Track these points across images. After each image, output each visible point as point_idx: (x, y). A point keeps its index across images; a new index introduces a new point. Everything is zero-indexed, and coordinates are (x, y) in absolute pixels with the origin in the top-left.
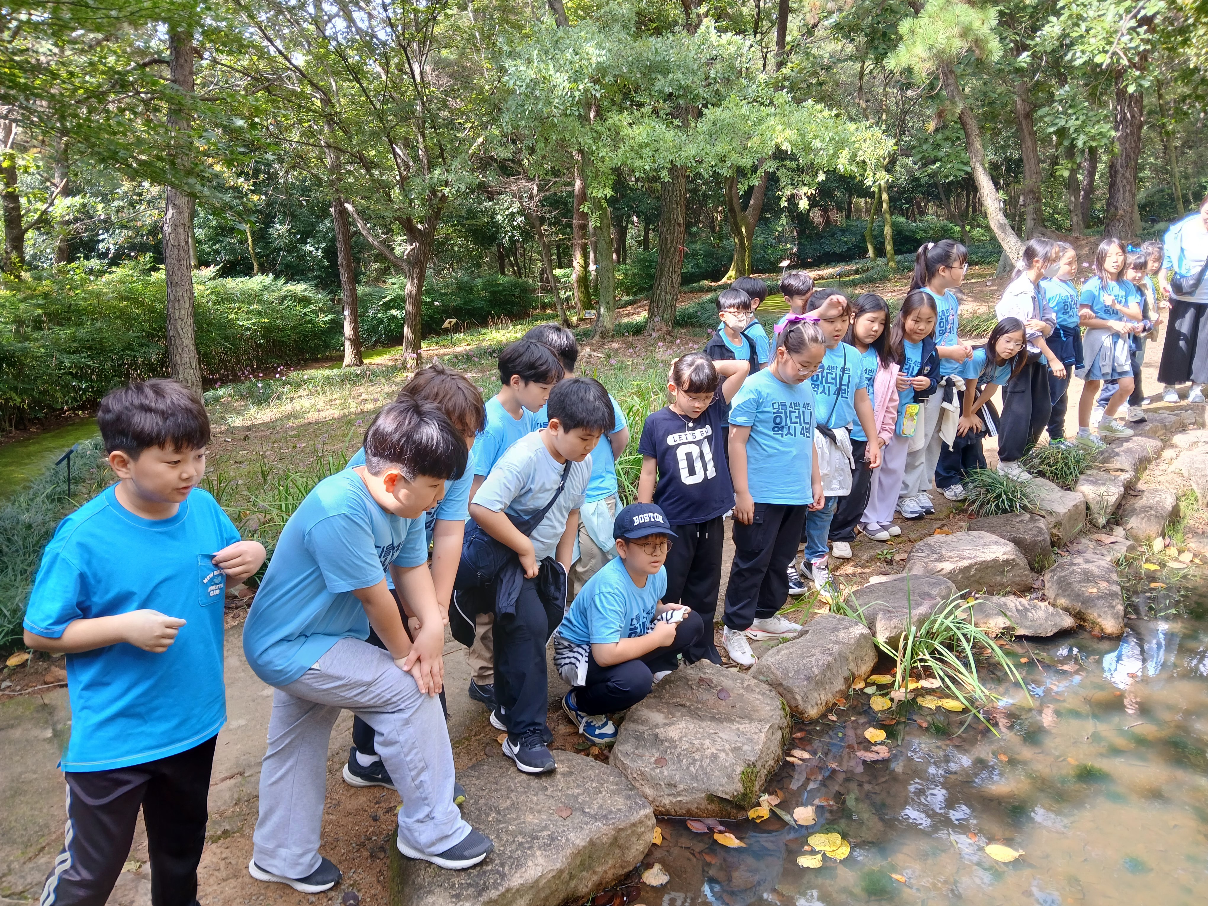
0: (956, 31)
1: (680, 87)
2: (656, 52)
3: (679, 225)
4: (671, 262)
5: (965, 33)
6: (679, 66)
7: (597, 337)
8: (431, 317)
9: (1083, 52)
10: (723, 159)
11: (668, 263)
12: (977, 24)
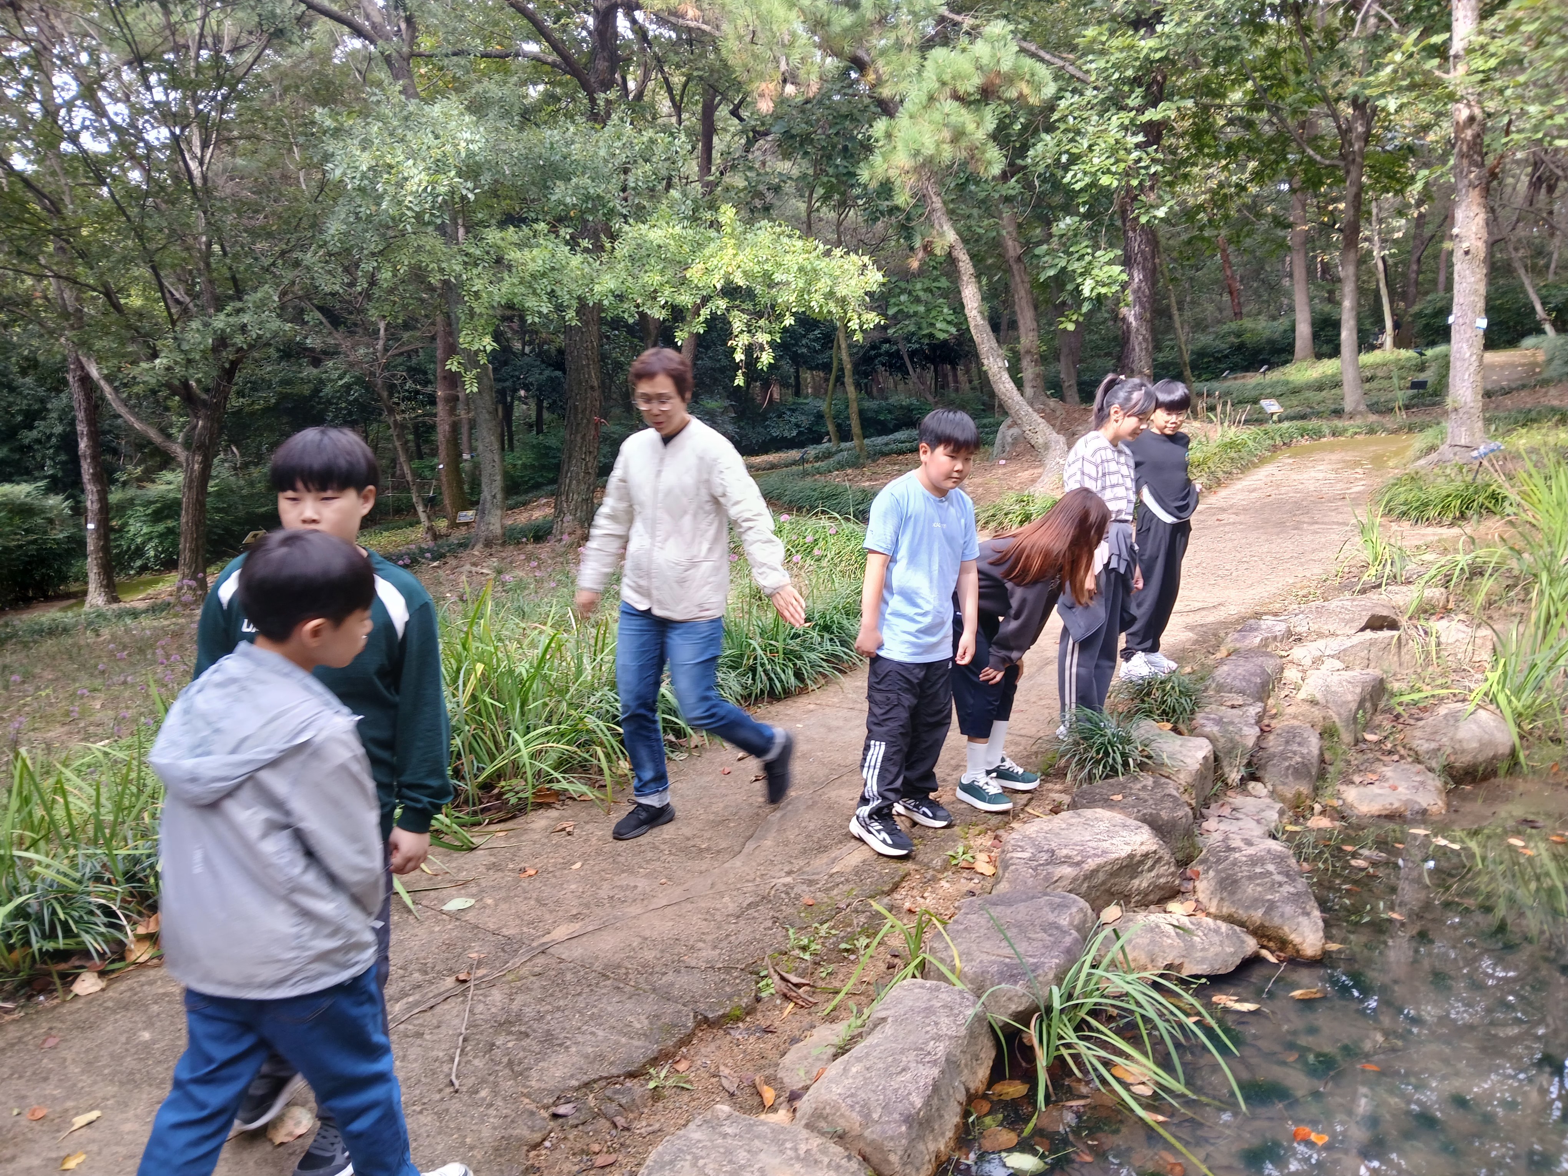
0: (947, 134)
1: (587, 198)
2: (552, 148)
3: (592, 388)
4: (583, 438)
5: (958, 135)
6: (585, 167)
7: (479, 546)
8: (227, 530)
9: (1085, 173)
10: (653, 296)
11: (579, 439)
12: (971, 127)
